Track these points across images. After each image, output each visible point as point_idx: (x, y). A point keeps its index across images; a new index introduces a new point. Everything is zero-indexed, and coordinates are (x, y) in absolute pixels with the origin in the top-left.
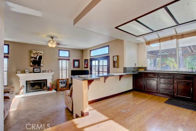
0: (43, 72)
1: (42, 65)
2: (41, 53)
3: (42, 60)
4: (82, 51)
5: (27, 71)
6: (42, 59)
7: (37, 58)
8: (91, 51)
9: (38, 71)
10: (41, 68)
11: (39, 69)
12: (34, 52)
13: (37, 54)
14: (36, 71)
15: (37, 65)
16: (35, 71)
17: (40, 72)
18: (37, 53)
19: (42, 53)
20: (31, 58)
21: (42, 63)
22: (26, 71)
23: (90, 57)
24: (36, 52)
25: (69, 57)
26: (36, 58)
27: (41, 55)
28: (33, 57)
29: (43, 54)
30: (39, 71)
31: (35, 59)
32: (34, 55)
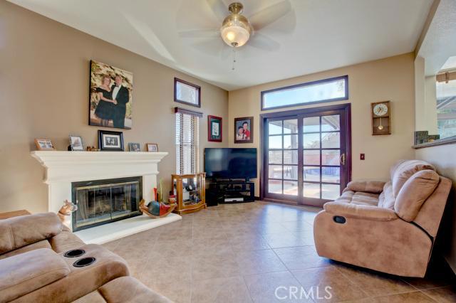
0: (132, 148)
1: (127, 122)
2: (126, 80)
3: (128, 104)
4: (226, 94)
5: (76, 144)
6: (128, 101)
7: (115, 95)
8: (263, 93)
9: (116, 144)
10: (125, 133)
11: (118, 137)
12: (104, 71)
13: (114, 79)
14: (107, 144)
15: (111, 122)
16: (105, 146)
17: (121, 150)
18: (113, 74)
19: (130, 78)
20: (91, 91)
21: (127, 114)
22: (74, 140)
23: (262, 110)
24: (109, 69)
25: (199, 106)
26: (108, 94)
27: (125, 85)
28: (99, 90)
29: (131, 82)
30: (119, 146)
31: (104, 96)
32: (103, 82)
